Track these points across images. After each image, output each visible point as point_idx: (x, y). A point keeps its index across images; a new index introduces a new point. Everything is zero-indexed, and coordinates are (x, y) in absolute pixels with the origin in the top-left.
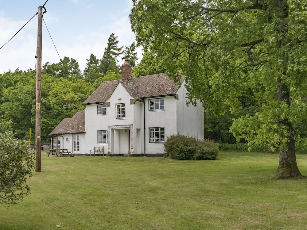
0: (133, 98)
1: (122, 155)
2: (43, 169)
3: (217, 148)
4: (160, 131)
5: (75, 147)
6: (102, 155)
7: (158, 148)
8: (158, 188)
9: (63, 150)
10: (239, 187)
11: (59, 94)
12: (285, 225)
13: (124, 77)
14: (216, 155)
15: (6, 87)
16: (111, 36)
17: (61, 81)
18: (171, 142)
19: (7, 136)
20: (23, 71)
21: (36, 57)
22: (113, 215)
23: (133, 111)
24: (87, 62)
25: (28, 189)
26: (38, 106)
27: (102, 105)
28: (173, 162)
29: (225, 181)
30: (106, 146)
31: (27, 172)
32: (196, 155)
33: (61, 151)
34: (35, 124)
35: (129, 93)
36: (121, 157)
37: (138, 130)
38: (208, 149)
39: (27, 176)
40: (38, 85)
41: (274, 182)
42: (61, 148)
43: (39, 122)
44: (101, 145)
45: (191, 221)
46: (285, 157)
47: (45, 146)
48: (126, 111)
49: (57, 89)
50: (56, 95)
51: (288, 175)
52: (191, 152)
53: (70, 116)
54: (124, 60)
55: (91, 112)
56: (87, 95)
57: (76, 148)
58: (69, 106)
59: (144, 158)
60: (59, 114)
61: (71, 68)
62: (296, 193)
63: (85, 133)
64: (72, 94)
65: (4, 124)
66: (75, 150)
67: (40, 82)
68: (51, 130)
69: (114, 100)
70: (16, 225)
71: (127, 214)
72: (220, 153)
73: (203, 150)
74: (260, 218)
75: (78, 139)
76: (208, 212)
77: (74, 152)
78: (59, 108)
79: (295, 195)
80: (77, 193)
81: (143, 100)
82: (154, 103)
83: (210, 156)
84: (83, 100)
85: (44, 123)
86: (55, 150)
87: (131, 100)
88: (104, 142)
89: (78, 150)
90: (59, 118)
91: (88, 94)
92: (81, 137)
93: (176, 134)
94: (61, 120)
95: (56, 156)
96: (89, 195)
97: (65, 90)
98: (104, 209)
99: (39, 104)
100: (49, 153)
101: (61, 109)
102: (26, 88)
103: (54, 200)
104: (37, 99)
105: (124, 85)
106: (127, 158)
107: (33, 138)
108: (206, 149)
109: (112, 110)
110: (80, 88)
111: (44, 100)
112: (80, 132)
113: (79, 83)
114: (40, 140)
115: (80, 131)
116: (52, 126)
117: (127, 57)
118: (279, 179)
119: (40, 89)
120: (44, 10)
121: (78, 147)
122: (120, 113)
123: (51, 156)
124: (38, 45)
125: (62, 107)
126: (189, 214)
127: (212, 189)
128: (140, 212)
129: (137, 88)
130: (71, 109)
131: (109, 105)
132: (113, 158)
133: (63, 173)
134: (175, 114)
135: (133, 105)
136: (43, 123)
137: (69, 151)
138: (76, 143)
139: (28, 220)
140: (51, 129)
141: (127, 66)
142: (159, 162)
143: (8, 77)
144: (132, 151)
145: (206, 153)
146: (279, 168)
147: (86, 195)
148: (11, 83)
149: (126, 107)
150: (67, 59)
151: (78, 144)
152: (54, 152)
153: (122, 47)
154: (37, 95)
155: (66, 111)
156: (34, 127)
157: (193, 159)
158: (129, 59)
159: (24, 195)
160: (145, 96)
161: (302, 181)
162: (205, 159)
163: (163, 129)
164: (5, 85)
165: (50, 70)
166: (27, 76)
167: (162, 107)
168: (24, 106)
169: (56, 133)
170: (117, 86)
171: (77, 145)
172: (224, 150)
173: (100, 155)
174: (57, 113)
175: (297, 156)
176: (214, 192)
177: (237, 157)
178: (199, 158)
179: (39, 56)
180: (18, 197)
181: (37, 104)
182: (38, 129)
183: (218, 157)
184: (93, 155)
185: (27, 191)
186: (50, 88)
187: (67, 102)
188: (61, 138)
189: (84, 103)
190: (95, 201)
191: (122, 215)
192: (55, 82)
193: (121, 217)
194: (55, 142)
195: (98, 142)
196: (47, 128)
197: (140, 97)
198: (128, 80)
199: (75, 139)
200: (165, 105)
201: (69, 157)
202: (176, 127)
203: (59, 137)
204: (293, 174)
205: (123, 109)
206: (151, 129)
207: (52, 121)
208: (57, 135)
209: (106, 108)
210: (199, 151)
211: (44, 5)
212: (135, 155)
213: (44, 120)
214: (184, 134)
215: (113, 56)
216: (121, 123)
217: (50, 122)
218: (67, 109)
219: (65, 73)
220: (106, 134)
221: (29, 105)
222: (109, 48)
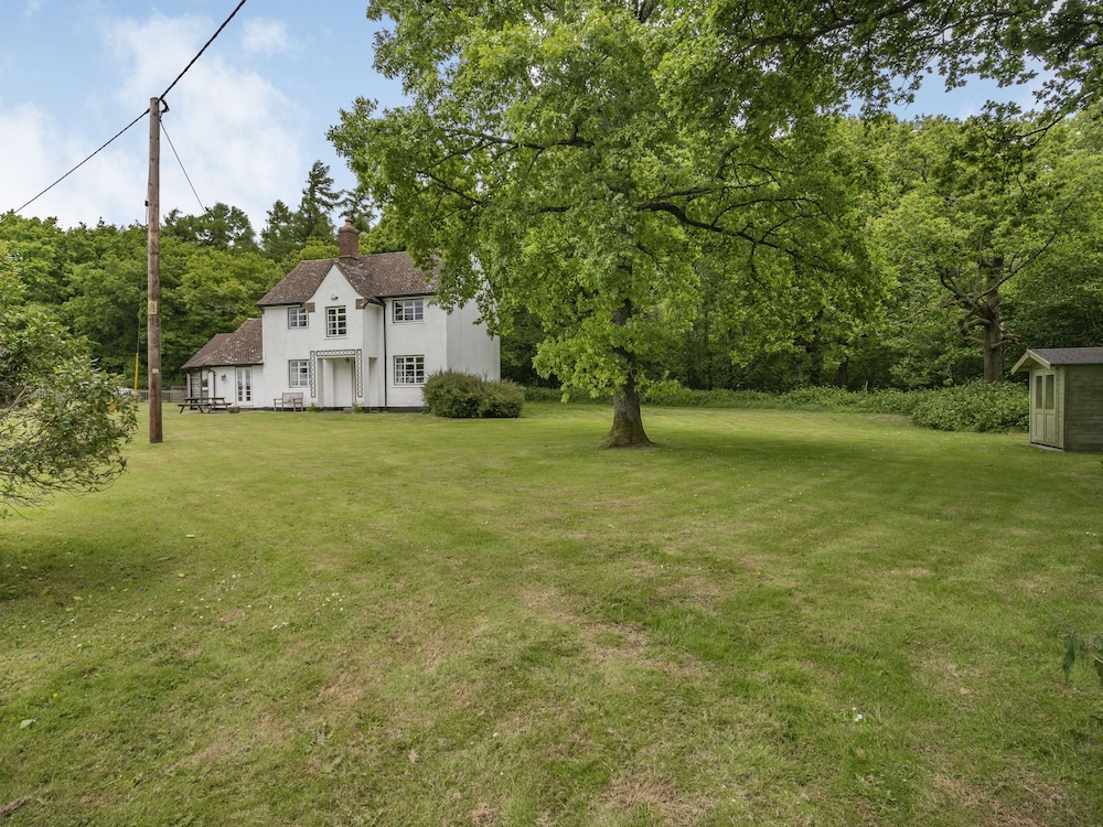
0: (361, 297)
1: (341, 409)
2: (166, 436)
3: (522, 396)
4: (415, 363)
5: (240, 393)
6: (298, 410)
7: (411, 395)
8: (397, 468)
9: (214, 399)
10: (542, 463)
11: (203, 283)
12: (590, 517)
13: (343, 254)
14: (519, 409)
15: (78, 262)
16: (316, 165)
17: (208, 253)
18: (435, 383)
19: (76, 364)
20: (118, 227)
21: (147, 203)
22: (302, 515)
23: (361, 322)
24: (268, 217)
25: (124, 464)
26: (152, 307)
27: (298, 307)
28: (439, 422)
29: (522, 454)
30: (306, 391)
31: (121, 434)
32: (481, 409)
33: (211, 401)
34: (146, 345)
35: (353, 286)
36: (338, 414)
37: (372, 361)
38: (504, 397)
39: (122, 440)
40: (152, 263)
41: (601, 452)
42: (211, 395)
43: (156, 340)
44: (296, 390)
45: (443, 517)
46: (623, 410)
47: (175, 391)
48: (347, 321)
49: (199, 272)
50: (196, 285)
51: (627, 441)
52: (473, 402)
53: (230, 330)
54: (345, 218)
55: (274, 324)
56: (267, 288)
57: (244, 396)
58: (228, 307)
59: (385, 415)
60: (204, 325)
61: (232, 229)
62: (631, 469)
63: (262, 364)
64: (234, 283)
65: (72, 343)
66: (240, 399)
67: (156, 257)
68: (187, 358)
69: (322, 299)
70: (102, 537)
71: (329, 512)
72: (526, 406)
73: (494, 399)
74: (556, 508)
75: (248, 377)
76: (476, 502)
77: (240, 404)
78: (205, 312)
79: (627, 472)
80: (235, 480)
81: (381, 301)
82: (404, 308)
83: (508, 411)
84: (257, 296)
85: (170, 343)
86: (196, 400)
87: (358, 301)
88: (303, 384)
89: (249, 399)
90: (207, 332)
91: (270, 283)
92: (254, 372)
93: (445, 369)
94: (211, 337)
95: (198, 411)
96: (261, 482)
97: (217, 274)
98: (286, 504)
99: (155, 303)
100: (183, 406)
101: (207, 314)
102: (127, 265)
103: (185, 493)
104: (149, 291)
105: (342, 269)
106: (349, 416)
107: (144, 374)
108: (500, 397)
109: (318, 320)
110: (251, 271)
111: (167, 293)
112: (250, 361)
113: (249, 261)
114: (159, 376)
115: (252, 361)
116: (188, 348)
117: (353, 212)
118: (610, 447)
119: (157, 271)
120: (162, 107)
121: (248, 393)
122: (334, 325)
123: (187, 411)
124: (150, 179)
125: (212, 309)
126: (441, 507)
127: (494, 467)
128: (355, 508)
129: (370, 277)
130: (233, 315)
131: (312, 308)
132: (322, 414)
133: (211, 444)
134: (445, 331)
135: (362, 310)
136: (168, 342)
137: (227, 401)
138: (244, 384)
139: (129, 528)
140: (186, 356)
141: (349, 231)
142: (412, 422)
143: (81, 238)
144: (361, 402)
145: (500, 404)
146: (613, 430)
147: (254, 482)
148: (88, 252)
149: (347, 314)
150: (221, 208)
151: (248, 388)
152: (195, 404)
153: (342, 192)
154: (149, 284)
155: (219, 318)
156: (144, 350)
157: (477, 416)
158: (356, 216)
159: (115, 476)
160: (386, 293)
161: (647, 452)
162: (498, 417)
163: (420, 360)
164: (75, 254)
165: (182, 229)
166: (130, 239)
167: (420, 317)
168: (122, 306)
169: (198, 365)
170: (327, 271)
171: (245, 391)
172: (539, 400)
173: (294, 409)
174: (202, 322)
175: (642, 409)
176: (496, 471)
177: (558, 413)
178: (488, 415)
179: (153, 203)
180: (102, 479)
181: (150, 302)
182: (153, 354)
183: (522, 413)
184: (279, 409)
185: (120, 467)
186: (181, 268)
187: (223, 299)
188: (211, 374)
189: (259, 303)
190: (270, 491)
191: (319, 514)
192: (194, 256)
193: (318, 517)
194: (197, 382)
195: (292, 383)
196: (177, 352)
197: (376, 294)
198: (352, 260)
199: (240, 377)
200: (424, 313)
201: (227, 414)
202: (445, 356)
203: (204, 373)
204: (635, 438)
205: (340, 319)
206: (399, 360)
207: (190, 338)
208: (201, 369)
209: (306, 314)
210: (487, 400)
211: (163, 96)
212: (366, 410)
213: (171, 336)
214: (461, 368)
215: (322, 209)
216: (338, 345)
217: (183, 342)
218: (224, 314)
219: (219, 237)
220: (307, 367)
221: (131, 303)
222: (312, 190)
